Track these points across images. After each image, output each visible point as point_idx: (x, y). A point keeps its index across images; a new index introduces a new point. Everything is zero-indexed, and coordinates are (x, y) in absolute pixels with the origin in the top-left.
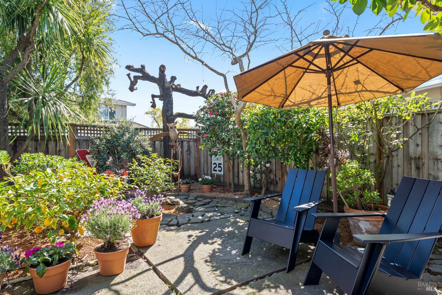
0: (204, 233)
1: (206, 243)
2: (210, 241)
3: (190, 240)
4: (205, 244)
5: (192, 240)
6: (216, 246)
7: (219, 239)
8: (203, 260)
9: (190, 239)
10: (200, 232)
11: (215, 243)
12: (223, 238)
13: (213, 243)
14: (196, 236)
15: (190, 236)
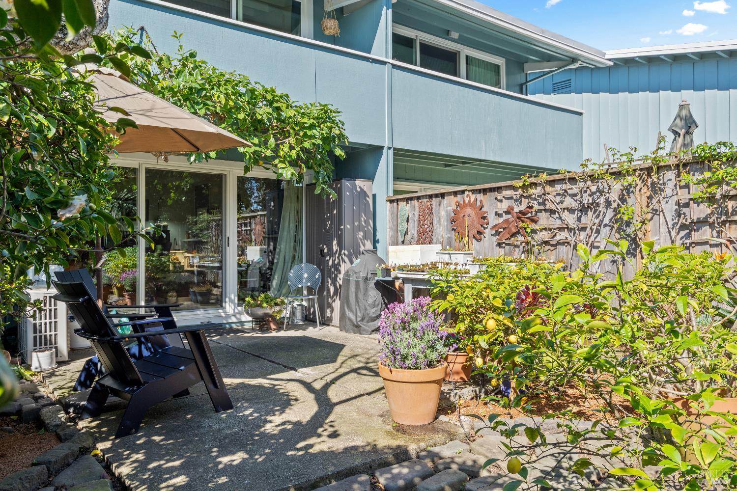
0: (301, 445)
1: (297, 424)
2: (289, 427)
3: (331, 426)
4: (298, 421)
5: (326, 426)
6: (277, 419)
7: (267, 432)
8: (302, 401)
9: (331, 430)
10: (311, 446)
11: (277, 424)
12: (257, 435)
13: (283, 424)
14: (319, 436)
15: (334, 435)
